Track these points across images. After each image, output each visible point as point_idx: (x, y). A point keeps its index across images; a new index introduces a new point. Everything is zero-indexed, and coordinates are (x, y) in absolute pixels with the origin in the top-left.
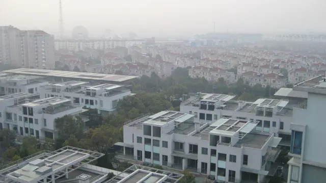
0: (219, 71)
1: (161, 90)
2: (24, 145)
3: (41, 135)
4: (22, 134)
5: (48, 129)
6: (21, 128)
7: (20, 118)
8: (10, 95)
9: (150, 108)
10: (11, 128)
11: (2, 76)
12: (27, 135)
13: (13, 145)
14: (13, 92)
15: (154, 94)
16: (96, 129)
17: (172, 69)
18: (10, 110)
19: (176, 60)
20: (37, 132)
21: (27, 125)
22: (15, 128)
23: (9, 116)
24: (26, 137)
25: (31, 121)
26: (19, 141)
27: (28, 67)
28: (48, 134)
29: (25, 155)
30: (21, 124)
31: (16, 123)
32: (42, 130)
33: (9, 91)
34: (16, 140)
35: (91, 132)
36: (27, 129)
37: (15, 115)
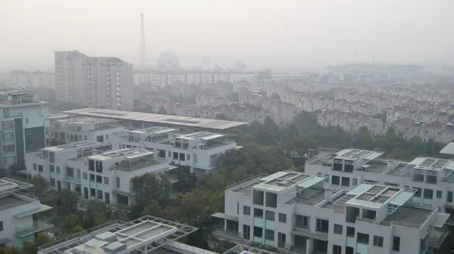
0: (360, 117)
1: (278, 143)
2: (89, 212)
3: (112, 199)
4: (86, 196)
5: (122, 192)
6: (86, 189)
7: (85, 174)
8: (72, 144)
9: (262, 167)
10: (72, 189)
11: (63, 118)
12: (93, 198)
13: (74, 211)
14: (76, 140)
15: (268, 147)
16: (187, 193)
17: (295, 113)
18: (72, 165)
19: (300, 101)
20: (107, 195)
21: (95, 185)
22: (78, 189)
23: (70, 172)
24: (92, 202)
25: (99, 179)
26: (82, 206)
27: (97, 107)
28: (122, 199)
29: (90, 226)
30: (86, 184)
31: (80, 181)
32: (113, 192)
33: (72, 140)
34: (78, 204)
35: (180, 198)
36: (93, 191)
37: (79, 171)
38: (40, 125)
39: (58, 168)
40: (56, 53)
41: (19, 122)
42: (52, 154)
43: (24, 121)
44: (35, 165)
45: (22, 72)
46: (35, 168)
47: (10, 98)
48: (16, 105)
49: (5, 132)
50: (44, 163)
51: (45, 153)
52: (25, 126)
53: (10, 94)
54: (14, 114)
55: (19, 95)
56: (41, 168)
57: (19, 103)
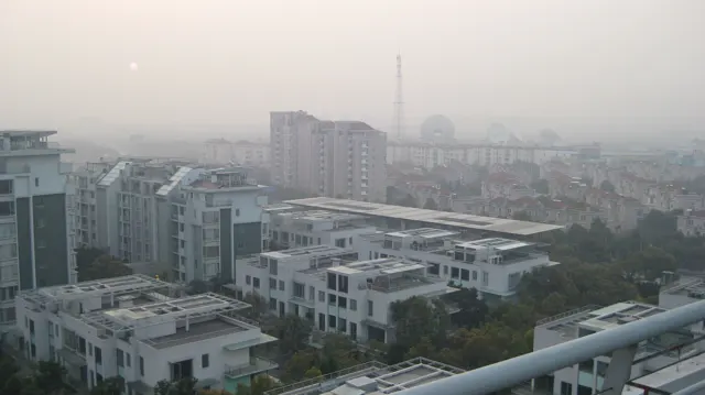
1: (613, 260)
2: (325, 349)
3: (360, 332)
4: (322, 326)
5: (375, 323)
6: (322, 316)
7: (322, 294)
8: (302, 249)
9: (590, 295)
10: (302, 314)
11: (286, 211)
12: (332, 330)
13: (304, 347)
14: (305, 243)
15: (596, 266)
16: (474, 330)
17: (639, 213)
18: (301, 279)
19: (647, 194)
20: (354, 326)
21: (335, 311)
22: (310, 315)
23: (299, 289)
24: (330, 335)
25: (343, 302)
26: (314, 341)
27: (330, 196)
28: (375, 333)
29: (332, 366)
30: (322, 308)
31: (313, 304)
32: (364, 323)
33: (298, 242)
34: (311, 338)
35: (463, 336)
36: (332, 319)
37: (312, 289)
38: (256, 220)
39: (282, 283)
40: (272, 114)
41: (226, 214)
42: (274, 262)
43: (233, 213)
44: (248, 278)
45: (222, 142)
46: (248, 282)
47: (214, 179)
48: (223, 189)
49: (206, 228)
50: (262, 274)
51: (264, 260)
52: (235, 220)
53: (214, 173)
54: (220, 202)
55: (227, 175)
56: (257, 282)
57: (227, 186)
